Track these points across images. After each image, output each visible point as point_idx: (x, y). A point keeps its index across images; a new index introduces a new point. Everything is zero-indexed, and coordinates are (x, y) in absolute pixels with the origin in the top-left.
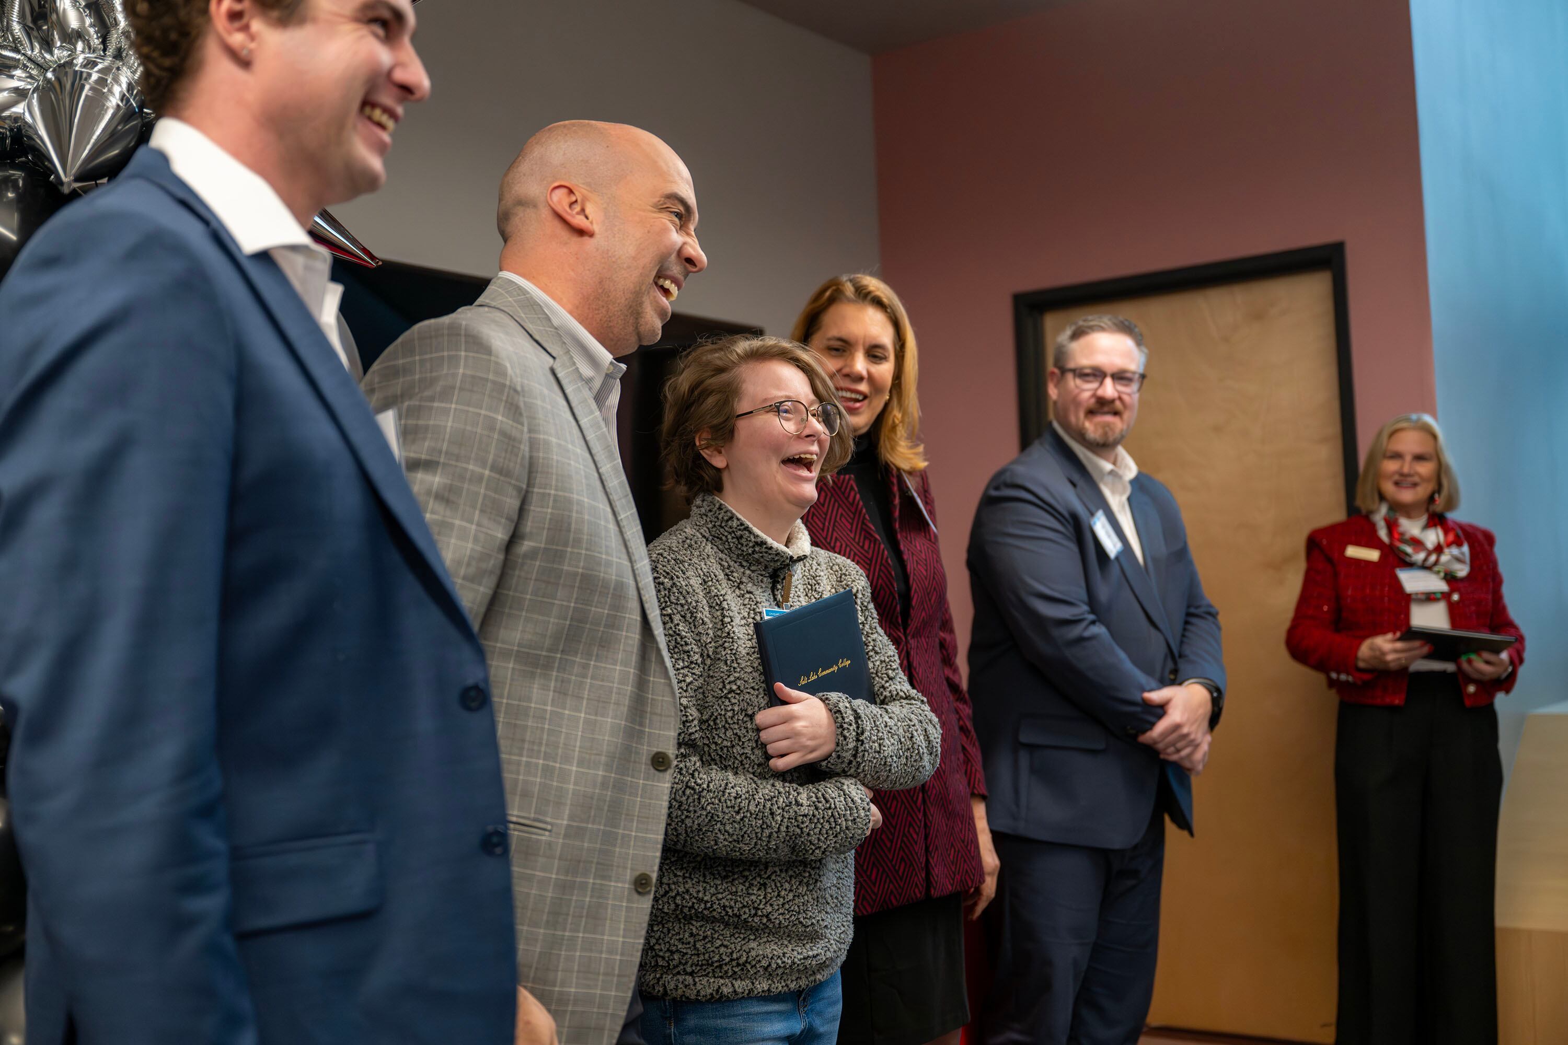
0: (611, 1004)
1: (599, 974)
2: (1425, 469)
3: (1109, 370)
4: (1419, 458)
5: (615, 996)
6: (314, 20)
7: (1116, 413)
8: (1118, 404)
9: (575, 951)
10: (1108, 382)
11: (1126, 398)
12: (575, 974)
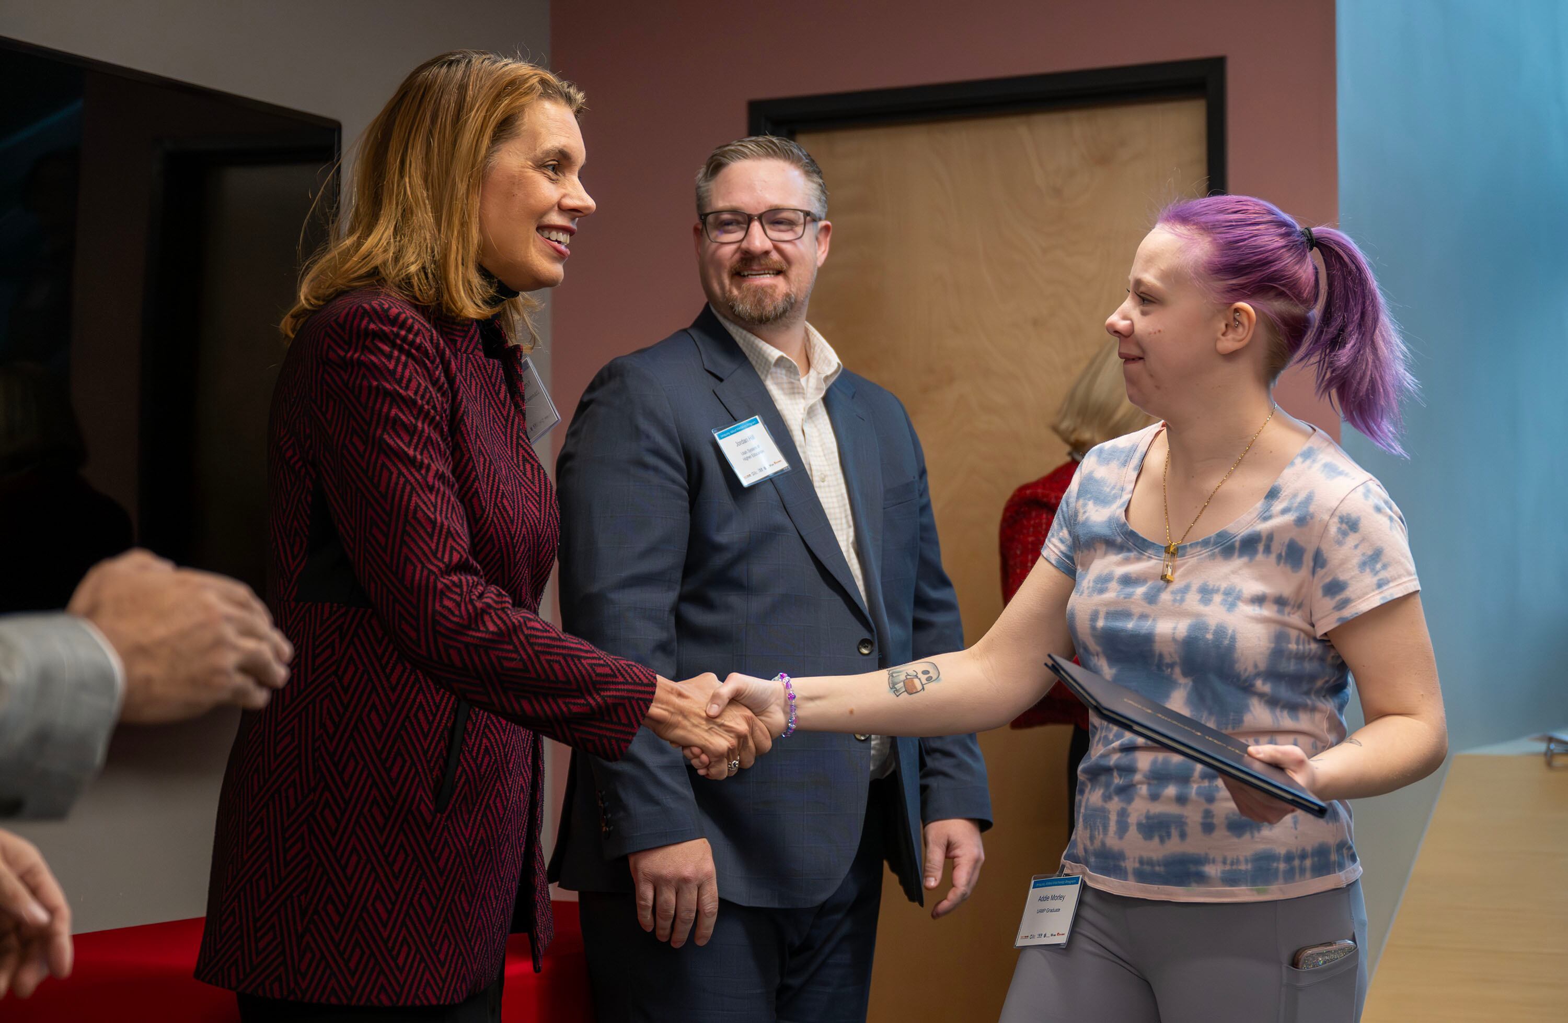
3: (755, 213)
7: (779, 272)
8: (775, 256)
10: (756, 227)
11: (787, 247)
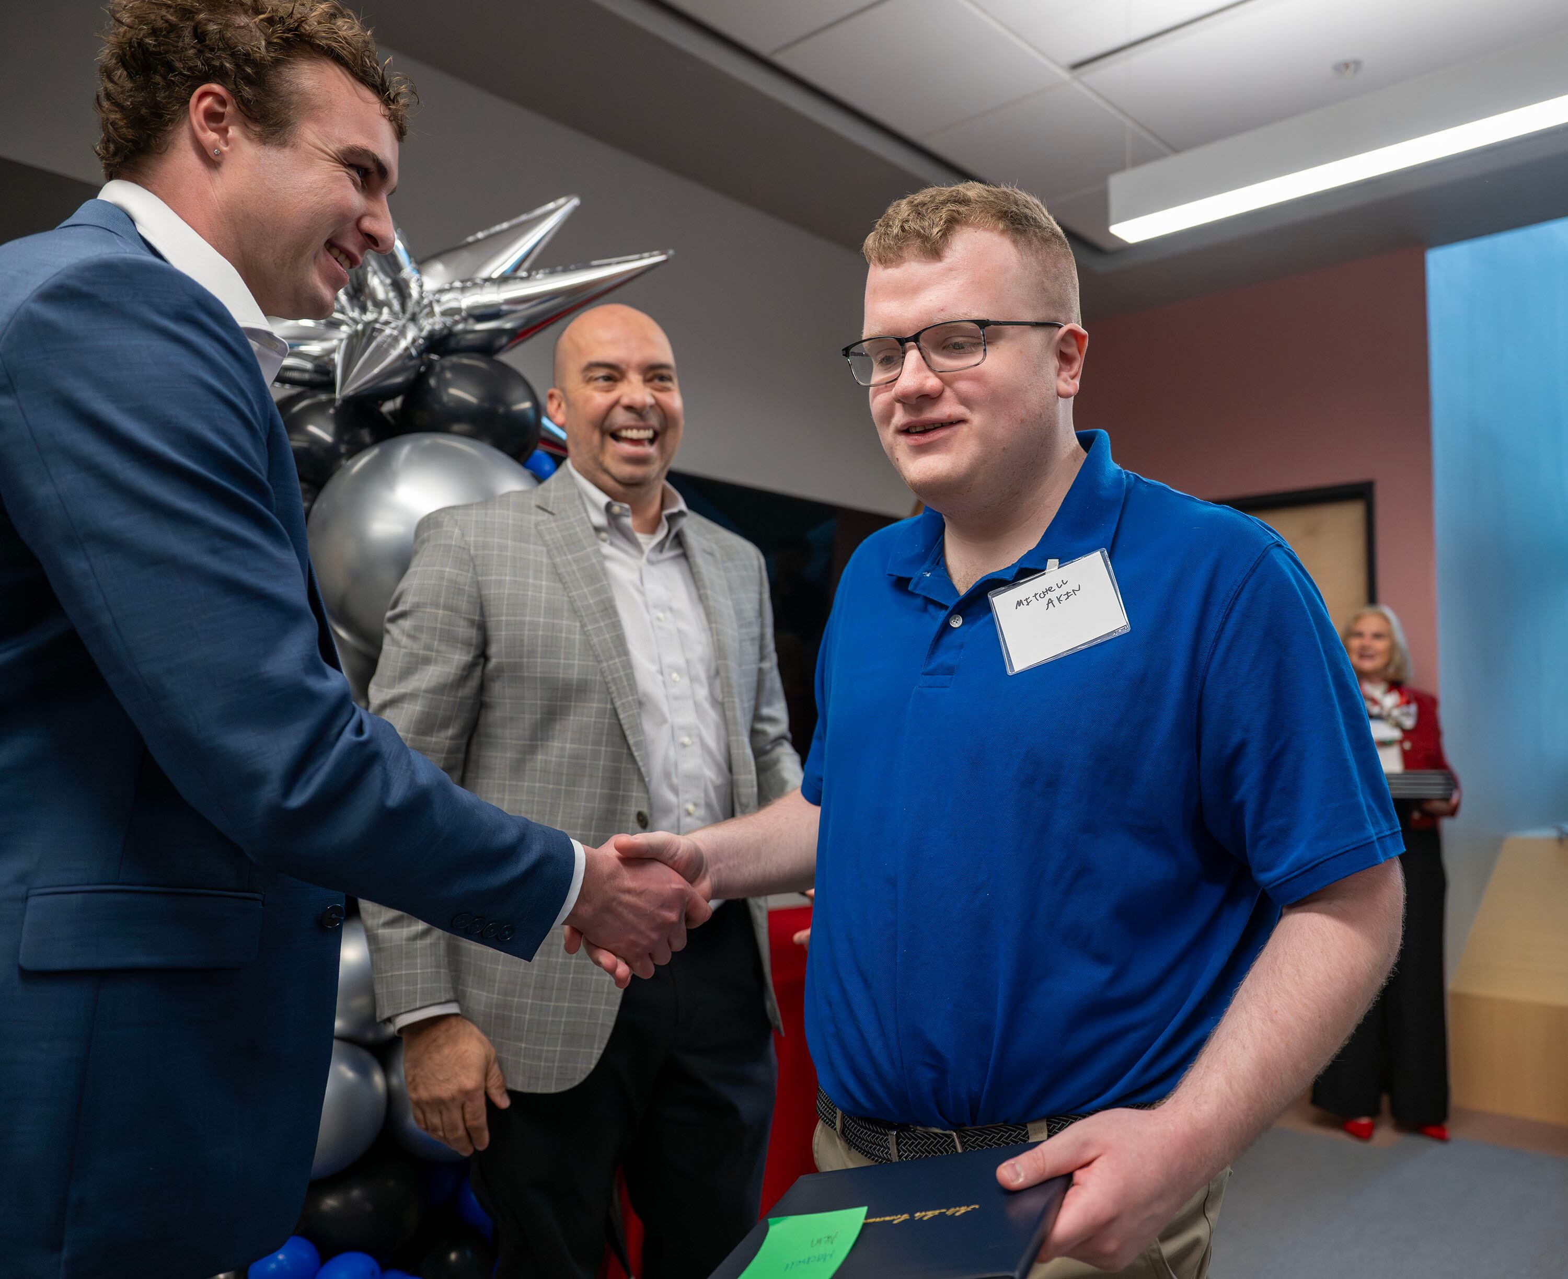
0: (601, 1016)
1: (590, 992)
2: (1380, 645)
4: (1377, 636)
5: (605, 1009)
6: (294, 147)
9: (569, 973)
12: (568, 993)
